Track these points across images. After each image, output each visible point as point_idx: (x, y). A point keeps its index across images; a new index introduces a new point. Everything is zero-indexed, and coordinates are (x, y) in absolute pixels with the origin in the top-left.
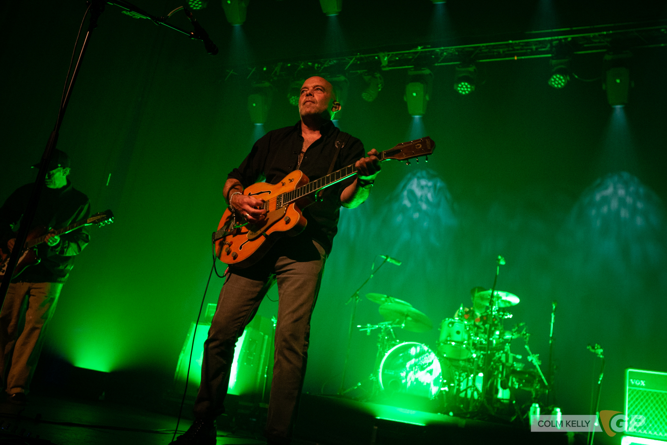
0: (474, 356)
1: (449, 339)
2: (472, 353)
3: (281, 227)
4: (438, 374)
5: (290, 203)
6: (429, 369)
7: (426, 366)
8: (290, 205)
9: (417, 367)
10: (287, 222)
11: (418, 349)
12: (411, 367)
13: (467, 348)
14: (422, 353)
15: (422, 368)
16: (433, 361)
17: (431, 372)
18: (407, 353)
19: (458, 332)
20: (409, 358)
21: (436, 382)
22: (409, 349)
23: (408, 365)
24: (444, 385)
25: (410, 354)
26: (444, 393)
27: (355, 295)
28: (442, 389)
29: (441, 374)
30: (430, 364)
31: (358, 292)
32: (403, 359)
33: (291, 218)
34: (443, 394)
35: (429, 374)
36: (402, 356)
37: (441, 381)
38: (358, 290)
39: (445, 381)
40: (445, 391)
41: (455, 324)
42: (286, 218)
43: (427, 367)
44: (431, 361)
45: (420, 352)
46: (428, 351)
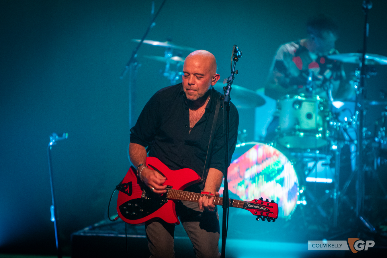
1: (297, 127)
4: (292, 184)
6: (278, 178)
7: (274, 174)
9: (260, 176)
11: (260, 150)
12: (253, 179)
14: (266, 157)
15: (269, 178)
16: (283, 167)
17: (282, 182)
18: (245, 158)
19: (309, 116)
20: (248, 165)
21: (291, 195)
22: (247, 153)
23: (248, 174)
25: (249, 160)
27: (132, 60)
30: (280, 171)
31: (136, 56)
32: (239, 168)
35: (279, 185)
36: (237, 163)
38: (135, 53)
41: (303, 104)
43: (275, 176)
44: (280, 166)
45: (263, 156)
46: (275, 153)
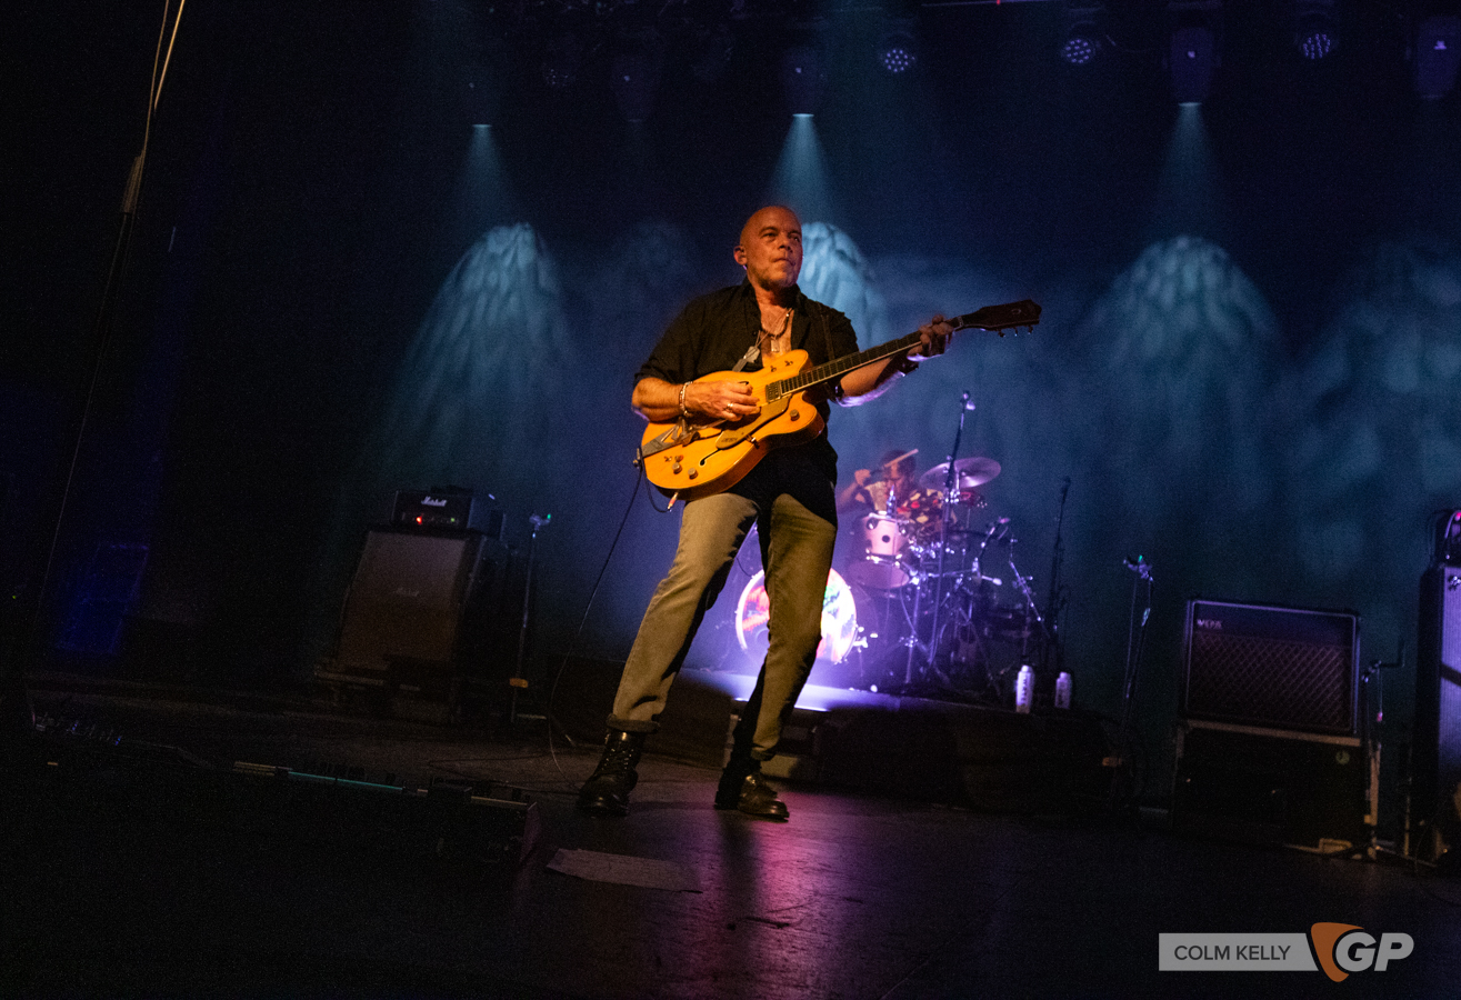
0: (916, 581)
2: (911, 578)
3: (781, 426)
4: (850, 616)
5: (793, 393)
8: (795, 396)
10: (795, 418)
13: (902, 567)
24: (861, 635)
26: (860, 651)
28: (857, 644)
29: (855, 617)
33: (800, 414)
34: (857, 653)
37: (854, 629)
39: (861, 629)
40: (862, 647)
41: (880, 523)
42: (792, 412)
